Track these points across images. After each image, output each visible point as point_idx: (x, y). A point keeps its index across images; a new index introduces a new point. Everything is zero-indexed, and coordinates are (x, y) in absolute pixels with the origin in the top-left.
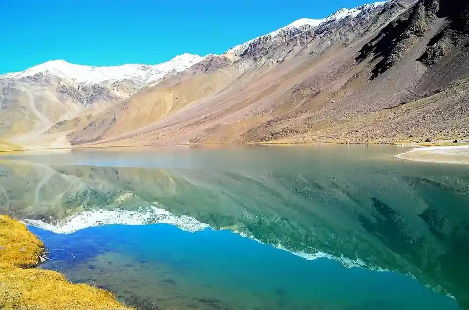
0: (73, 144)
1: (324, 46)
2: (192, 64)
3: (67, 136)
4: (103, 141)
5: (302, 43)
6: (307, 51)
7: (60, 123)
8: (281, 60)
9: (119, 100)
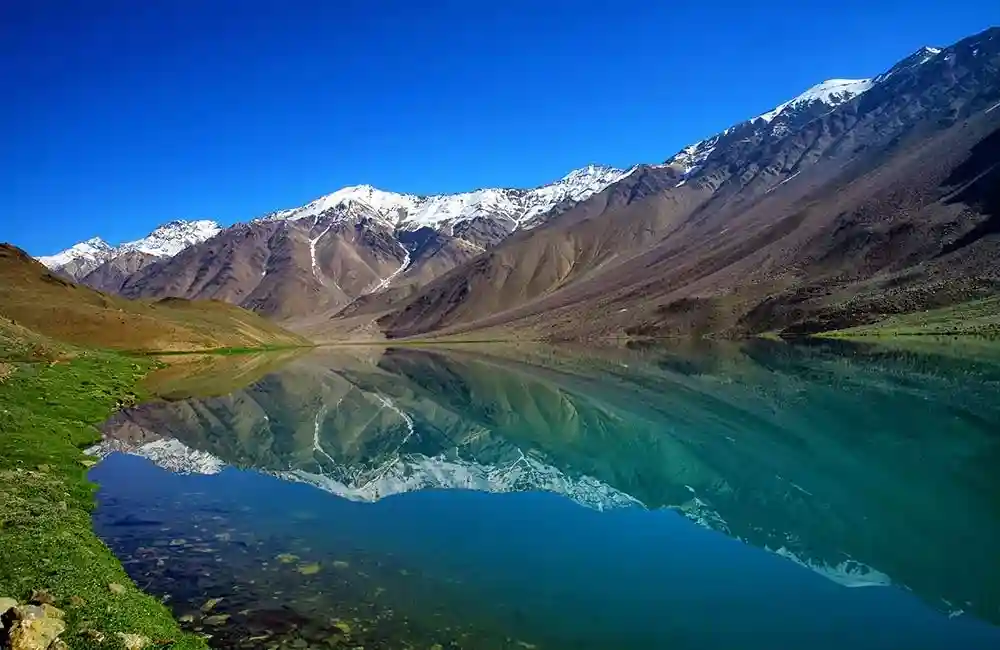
0: (389, 337)
1: (888, 132)
2: (604, 185)
3: (378, 321)
4: (444, 331)
5: (834, 131)
6: (849, 145)
7: (364, 298)
8: (789, 167)
9: (468, 255)
